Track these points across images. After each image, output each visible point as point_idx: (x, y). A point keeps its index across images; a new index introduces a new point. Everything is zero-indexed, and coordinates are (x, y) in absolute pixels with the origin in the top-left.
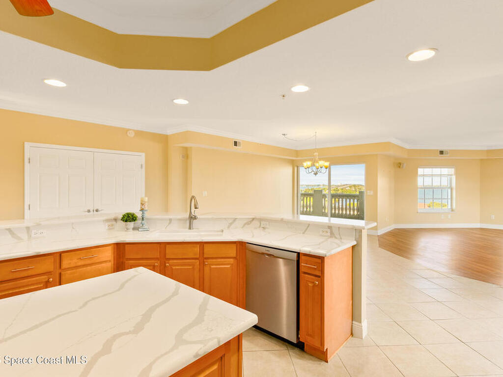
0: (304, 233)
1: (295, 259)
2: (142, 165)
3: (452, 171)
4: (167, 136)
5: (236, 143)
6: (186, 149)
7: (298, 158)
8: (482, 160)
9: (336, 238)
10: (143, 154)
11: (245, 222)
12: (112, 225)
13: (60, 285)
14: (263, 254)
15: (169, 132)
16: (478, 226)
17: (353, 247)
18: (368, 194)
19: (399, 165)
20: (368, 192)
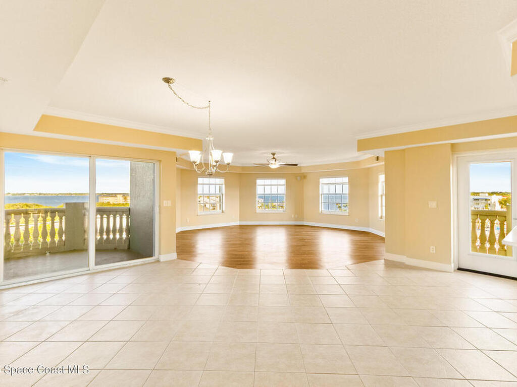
20: (165, 202)
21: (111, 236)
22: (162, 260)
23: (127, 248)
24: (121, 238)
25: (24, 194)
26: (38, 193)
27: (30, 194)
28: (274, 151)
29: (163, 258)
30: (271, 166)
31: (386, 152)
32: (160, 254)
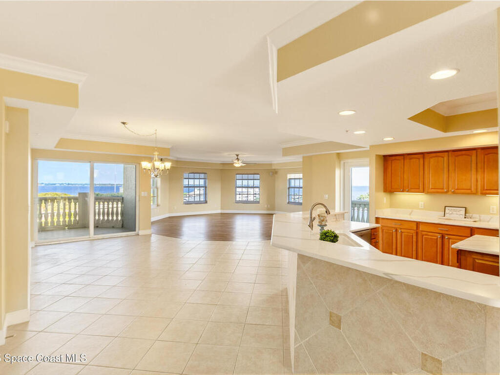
18: (143, 195)
20: (143, 193)
21: (110, 218)
22: (140, 234)
23: (121, 226)
24: (117, 219)
25: (55, 184)
26: (67, 183)
27: (61, 184)
28: (237, 153)
29: (141, 233)
30: (235, 165)
31: (303, 157)
32: (139, 230)
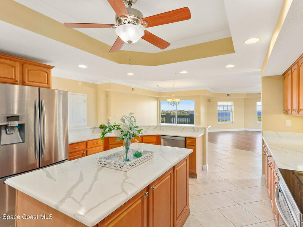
0: (182, 131)
1: (184, 140)
2: (85, 101)
3: (232, 103)
4: (97, 84)
5: (132, 89)
6: (107, 92)
7: (161, 97)
8: (245, 98)
9: (196, 132)
10: (86, 95)
11: (154, 128)
12: (94, 130)
13: (87, 155)
14: (169, 139)
15: (98, 83)
16: (243, 129)
17: (203, 135)
18: (196, 115)
19: (209, 101)
